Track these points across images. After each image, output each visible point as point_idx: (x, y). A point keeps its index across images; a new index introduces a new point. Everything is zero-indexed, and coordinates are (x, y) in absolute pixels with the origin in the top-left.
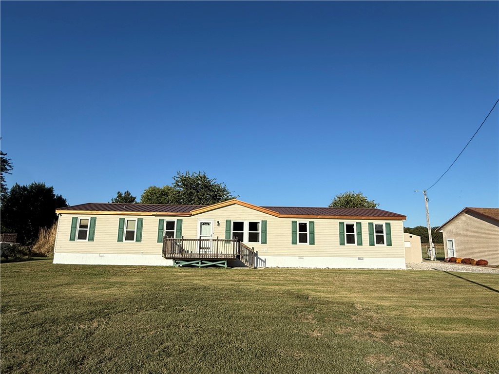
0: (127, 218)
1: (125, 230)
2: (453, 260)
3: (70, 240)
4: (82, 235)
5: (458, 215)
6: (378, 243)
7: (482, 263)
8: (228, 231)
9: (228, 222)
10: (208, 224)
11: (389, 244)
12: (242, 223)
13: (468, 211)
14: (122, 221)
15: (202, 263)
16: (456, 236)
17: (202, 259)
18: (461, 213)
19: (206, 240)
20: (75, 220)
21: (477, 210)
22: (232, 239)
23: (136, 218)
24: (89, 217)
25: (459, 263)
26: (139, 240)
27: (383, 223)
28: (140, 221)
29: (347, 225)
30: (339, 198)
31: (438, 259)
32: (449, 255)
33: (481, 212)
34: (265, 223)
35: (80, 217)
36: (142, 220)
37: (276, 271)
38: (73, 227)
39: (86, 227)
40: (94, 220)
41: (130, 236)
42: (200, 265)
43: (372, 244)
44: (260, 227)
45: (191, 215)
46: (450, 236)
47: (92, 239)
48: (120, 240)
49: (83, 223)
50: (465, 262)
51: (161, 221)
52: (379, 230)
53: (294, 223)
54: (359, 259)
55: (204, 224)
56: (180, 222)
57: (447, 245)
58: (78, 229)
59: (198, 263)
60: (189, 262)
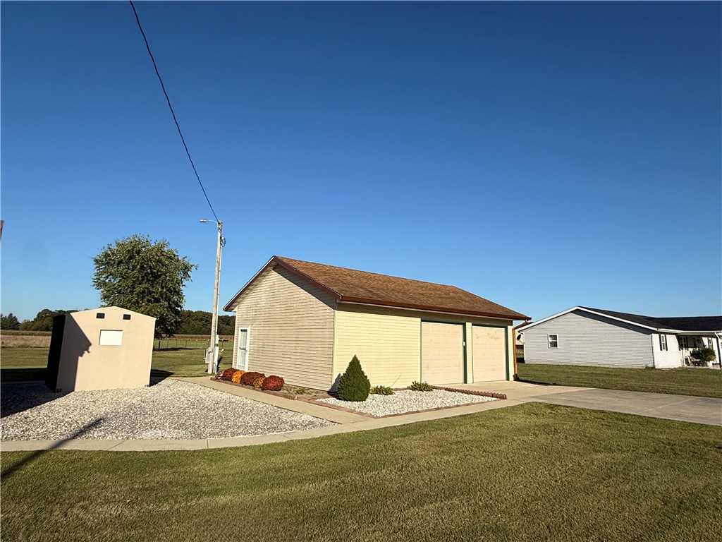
2: (228, 377)
13: (279, 265)
16: (253, 320)
25: (235, 383)
32: (238, 361)
46: (245, 320)
50: (245, 380)
57: (240, 340)
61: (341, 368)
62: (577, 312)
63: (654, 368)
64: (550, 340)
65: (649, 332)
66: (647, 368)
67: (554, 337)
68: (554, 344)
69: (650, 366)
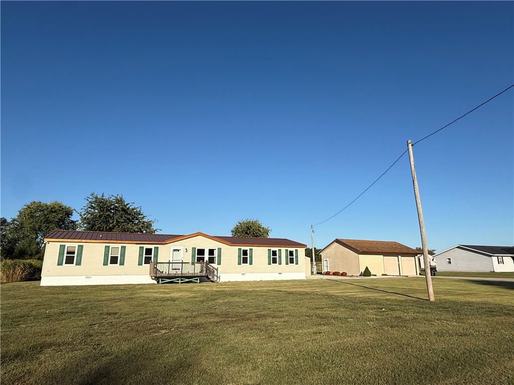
0: (111, 245)
1: (110, 256)
2: (328, 273)
3: (58, 265)
4: (70, 261)
5: (331, 243)
6: (291, 263)
7: (344, 274)
8: (193, 256)
9: (194, 249)
10: (178, 250)
11: (297, 264)
12: (204, 250)
13: (337, 241)
14: (107, 248)
15: (181, 280)
16: (329, 258)
17: (182, 277)
18: (333, 242)
19: (177, 263)
20: (62, 248)
21: (342, 241)
22: (196, 262)
23: (120, 246)
24: (76, 245)
25: (331, 275)
26: (122, 264)
27: (293, 249)
28: (124, 248)
29: (273, 251)
30: (240, 224)
31: (318, 273)
32: (325, 270)
33: (344, 242)
34: (220, 250)
35: (67, 245)
36: (125, 247)
37: (225, 283)
38: (61, 254)
39: (73, 253)
40: (80, 248)
41: (114, 260)
42: (180, 281)
43: (287, 264)
44: (216, 253)
45: (166, 244)
46: (326, 257)
47: (79, 263)
48: (105, 264)
49: (71, 250)
50: (335, 274)
51: (141, 248)
52: (291, 253)
53: (240, 249)
54: (279, 273)
55: (175, 250)
56: (157, 249)
57: (324, 263)
58: (65, 255)
59: (178, 280)
60: (171, 279)
61: (363, 270)
62: (458, 247)
63: (494, 271)
64: (448, 260)
65: (491, 256)
66: (491, 272)
67: (450, 259)
68: (450, 262)
69: (492, 271)
